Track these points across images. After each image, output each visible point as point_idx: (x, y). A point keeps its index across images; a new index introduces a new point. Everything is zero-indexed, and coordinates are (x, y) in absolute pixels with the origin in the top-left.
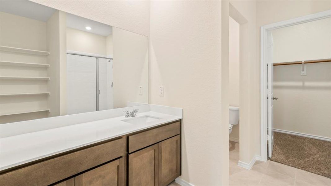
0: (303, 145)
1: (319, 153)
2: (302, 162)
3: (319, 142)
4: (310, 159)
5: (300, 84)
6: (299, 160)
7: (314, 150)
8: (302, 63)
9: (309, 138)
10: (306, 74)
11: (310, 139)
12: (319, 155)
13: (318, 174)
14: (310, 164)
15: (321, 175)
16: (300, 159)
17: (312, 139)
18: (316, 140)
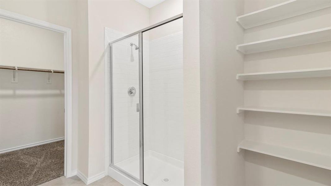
0: (19, 160)
1: (38, 160)
2: (31, 178)
3: (31, 150)
4: (36, 170)
5: (10, 92)
6: (27, 178)
7: (33, 160)
8: (15, 69)
9: (20, 150)
10: (17, 82)
11: (22, 150)
12: (39, 163)
13: (50, 180)
14: (39, 176)
15: (53, 179)
16: (26, 176)
17: (24, 149)
18: (27, 149)
